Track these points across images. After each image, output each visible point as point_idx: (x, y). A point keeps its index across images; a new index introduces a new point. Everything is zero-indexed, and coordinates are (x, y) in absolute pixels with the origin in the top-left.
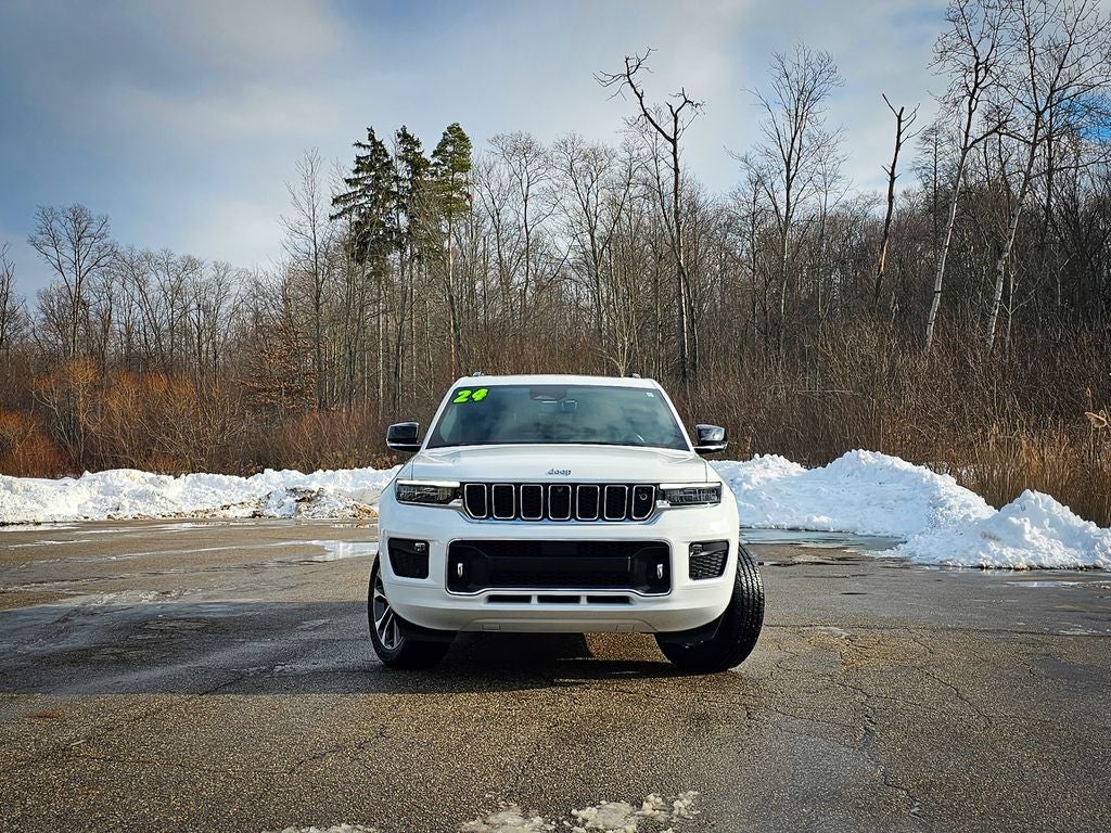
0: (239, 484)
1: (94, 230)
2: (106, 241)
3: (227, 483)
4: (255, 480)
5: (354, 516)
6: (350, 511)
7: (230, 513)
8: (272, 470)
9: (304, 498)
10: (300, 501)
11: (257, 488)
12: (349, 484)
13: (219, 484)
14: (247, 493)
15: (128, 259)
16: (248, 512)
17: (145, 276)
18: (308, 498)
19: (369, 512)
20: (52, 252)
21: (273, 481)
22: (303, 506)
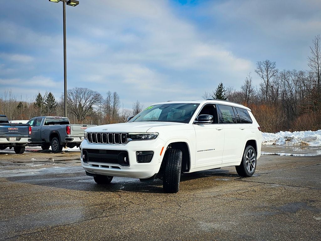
0: (272, 135)
1: (272, 67)
2: (275, 69)
3: (268, 135)
4: (277, 134)
5: (300, 145)
6: (300, 144)
7: (267, 144)
8: (282, 131)
9: (288, 140)
10: (287, 140)
11: (277, 136)
12: (303, 136)
13: (266, 135)
14: (273, 138)
15: (283, 73)
16: (272, 143)
17: (288, 78)
18: (289, 139)
19: (305, 144)
20: (261, 73)
21: (282, 134)
22: (287, 142)
